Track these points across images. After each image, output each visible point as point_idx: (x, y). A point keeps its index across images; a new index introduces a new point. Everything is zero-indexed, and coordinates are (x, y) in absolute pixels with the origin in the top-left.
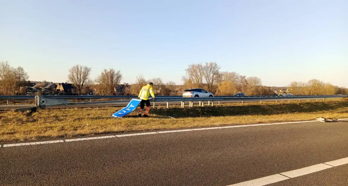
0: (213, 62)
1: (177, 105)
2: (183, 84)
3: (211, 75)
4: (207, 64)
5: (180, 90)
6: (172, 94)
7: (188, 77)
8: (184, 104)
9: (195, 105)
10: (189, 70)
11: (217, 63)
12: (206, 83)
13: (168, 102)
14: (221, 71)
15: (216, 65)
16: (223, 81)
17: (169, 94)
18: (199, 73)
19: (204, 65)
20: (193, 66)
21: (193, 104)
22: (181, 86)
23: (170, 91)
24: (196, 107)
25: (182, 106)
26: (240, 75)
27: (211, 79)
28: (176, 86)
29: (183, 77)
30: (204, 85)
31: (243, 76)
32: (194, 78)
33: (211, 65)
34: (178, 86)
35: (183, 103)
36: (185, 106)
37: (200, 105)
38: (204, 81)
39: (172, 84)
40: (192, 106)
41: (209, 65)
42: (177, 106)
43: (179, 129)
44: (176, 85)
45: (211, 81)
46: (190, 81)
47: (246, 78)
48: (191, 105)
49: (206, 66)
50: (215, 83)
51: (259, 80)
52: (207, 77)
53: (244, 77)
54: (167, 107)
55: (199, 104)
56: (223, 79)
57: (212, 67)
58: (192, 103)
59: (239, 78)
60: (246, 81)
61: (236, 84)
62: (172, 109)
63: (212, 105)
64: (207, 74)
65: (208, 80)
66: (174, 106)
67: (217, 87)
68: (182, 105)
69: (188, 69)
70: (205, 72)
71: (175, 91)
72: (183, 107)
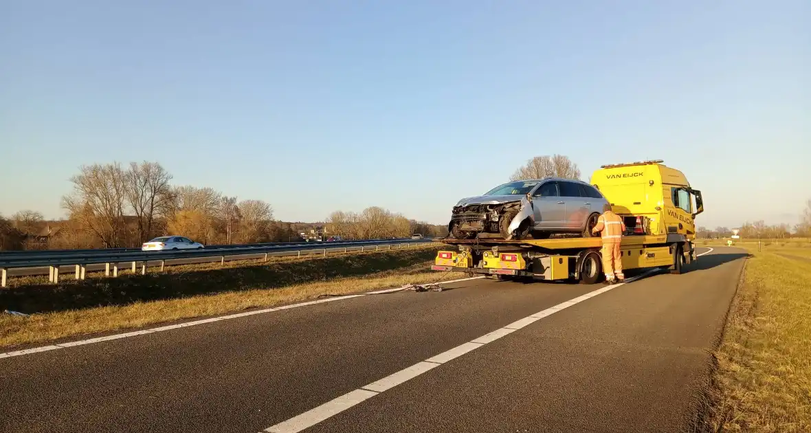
0: (152, 160)
1: (35, 276)
2: (66, 218)
3: (148, 195)
4: (134, 165)
5: (56, 234)
6: (31, 244)
7: (80, 198)
8: (59, 274)
9: (93, 275)
10: (81, 181)
11: (161, 165)
12: (134, 214)
13: (6, 268)
14: (173, 184)
15: (160, 169)
16: (179, 209)
17: (20, 247)
18: (114, 190)
19: (126, 168)
20: (95, 170)
21: (87, 272)
22: (62, 223)
23: (26, 237)
24: (96, 280)
25: (51, 279)
26: (223, 196)
27: (146, 204)
28: (45, 223)
29: (64, 198)
30: (128, 219)
31: (229, 198)
32: (98, 201)
33: (147, 169)
34: (52, 224)
35: (56, 270)
36: (63, 277)
37: (107, 273)
38: (128, 210)
39: (30, 217)
40: (83, 277)
41: (140, 169)
42: (37, 281)
43: (15, 349)
44: (47, 219)
45: (147, 210)
46: (88, 210)
47: (237, 203)
48: (80, 273)
49: (131, 170)
50: (157, 215)
51: (267, 208)
52: (136, 199)
53: (232, 201)
54: (4, 284)
55: (104, 270)
56: (180, 205)
57: (150, 175)
58: (83, 269)
59: (221, 204)
60: (237, 209)
61: (213, 218)
62: (23, 288)
63: (143, 273)
64: (137, 192)
65: (139, 208)
66: (25, 280)
67: (165, 225)
68: (54, 275)
69: (80, 177)
70: (129, 186)
71: (40, 237)
72: (56, 281)
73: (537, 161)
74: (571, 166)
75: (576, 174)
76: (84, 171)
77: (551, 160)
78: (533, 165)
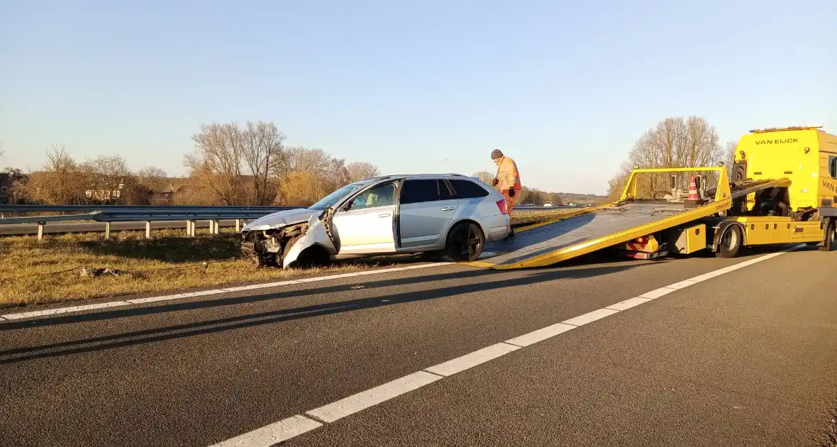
0: (267, 121)
1: (174, 229)
2: (187, 176)
3: (263, 155)
4: (250, 125)
5: (179, 190)
6: (157, 200)
7: (201, 156)
8: (196, 228)
9: (225, 230)
10: (202, 139)
11: (276, 125)
12: (250, 173)
13: (149, 221)
14: (286, 145)
15: (274, 129)
16: (292, 170)
17: (147, 202)
18: (232, 149)
19: (243, 128)
20: (214, 129)
21: (220, 227)
22: (184, 180)
23: (151, 193)
24: (228, 235)
25: (189, 232)
26: (332, 157)
27: (261, 164)
28: (168, 180)
29: (186, 156)
30: (245, 178)
31: (338, 160)
32: (217, 160)
33: (262, 129)
34: (173, 181)
35: (193, 224)
36: (199, 231)
37: (237, 229)
38: (246, 169)
39: (155, 174)
40: (216, 232)
41: (255, 129)
42: (176, 233)
43: (186, 291)
44: (169, 176)
45: (262, 170)
46: (207, 169)
47: (346, 165)
48: (213, 228)
49: (248, 130)
50: (271, 175)
51: (375, 170)
52: (252, 159)
53: (342, 162)
54: (147, 236)
55: (234, 226)
56: (293, 166)
57: (264, 134)
58: (217, 225)
59: (331, 165)
60: (345, 171)
61: (324, 180)
62: (164, 240)
64: (253, 152)
65: (254, 167)
66: (166, 233)
67: (279, 185)
68: (191, 229)
69: (201, 136)
70: (245, 146)
71: (164, 193)
72: (193, 235)
73: (669, 124)
74: (708, 129)
75: (713, 138)
76: (204, 130)
77: (685, 123)
78: (664, 128)
